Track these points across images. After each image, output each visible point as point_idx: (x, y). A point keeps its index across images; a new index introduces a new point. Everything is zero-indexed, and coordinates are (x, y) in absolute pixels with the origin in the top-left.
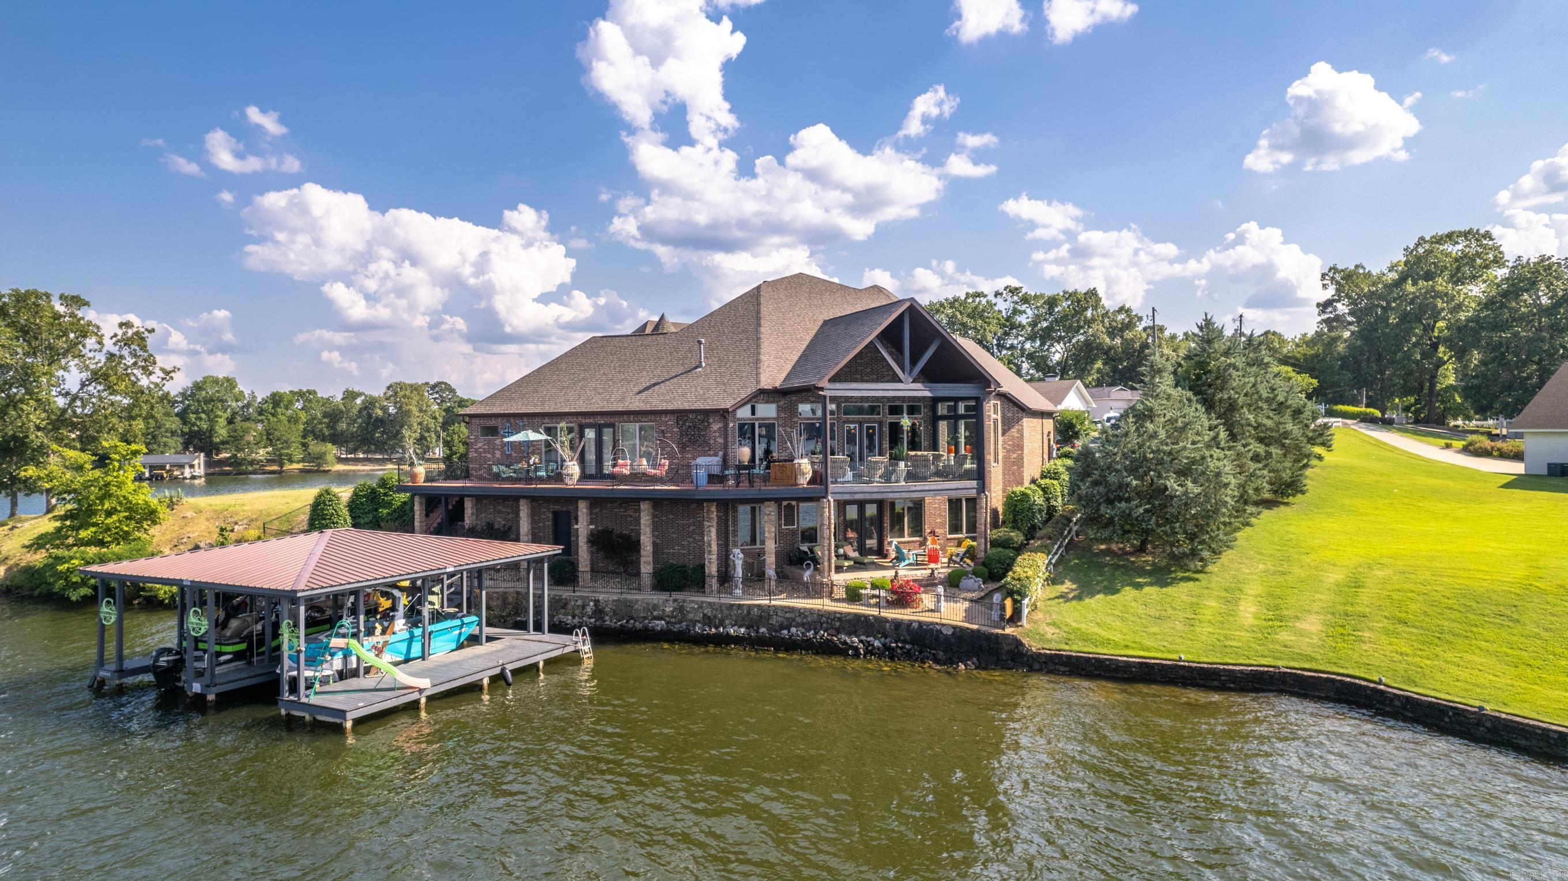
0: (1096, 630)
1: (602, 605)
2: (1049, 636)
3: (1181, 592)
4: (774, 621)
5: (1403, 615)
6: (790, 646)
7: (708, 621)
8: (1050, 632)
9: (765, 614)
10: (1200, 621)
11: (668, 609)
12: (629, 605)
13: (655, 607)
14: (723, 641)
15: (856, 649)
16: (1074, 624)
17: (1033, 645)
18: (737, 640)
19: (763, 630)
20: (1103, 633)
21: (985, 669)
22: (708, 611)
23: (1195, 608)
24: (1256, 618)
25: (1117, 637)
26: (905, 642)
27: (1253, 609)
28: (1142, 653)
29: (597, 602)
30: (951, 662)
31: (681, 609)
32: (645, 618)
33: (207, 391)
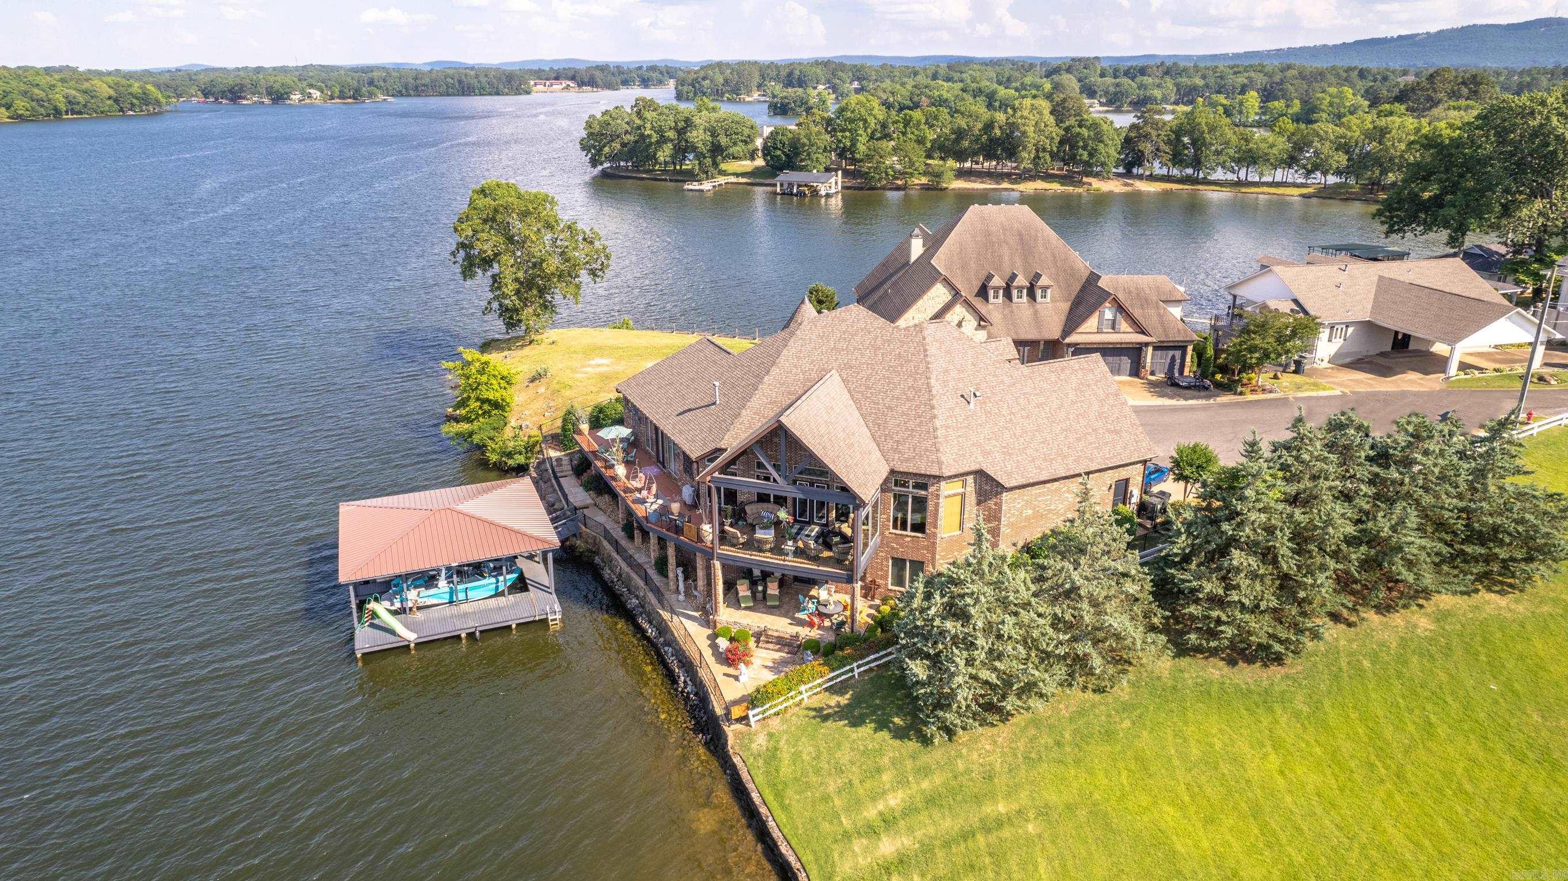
0: (786, 757)
1: (622, 571)
2: (754, 745)
3: (896, 750)
7: (649, 615)
8: (759, 742)
10: (849, 792)
11: (641, 594)
12: (630, 579)
13: (638, 588)
15: (679, 686)
16: (782, 743)
17: (732, 747)
18: (649, 639)
20: (785, 762)
21: (709, 749)
22: (651, 608)
23: (872, 774)
24: (880, 814)
25: (785, 770)
26: (699, 697)
27: (892, 803)
29: (621, 568)
31: (645, 598)
32: (633, 593)
33: (853, 112)
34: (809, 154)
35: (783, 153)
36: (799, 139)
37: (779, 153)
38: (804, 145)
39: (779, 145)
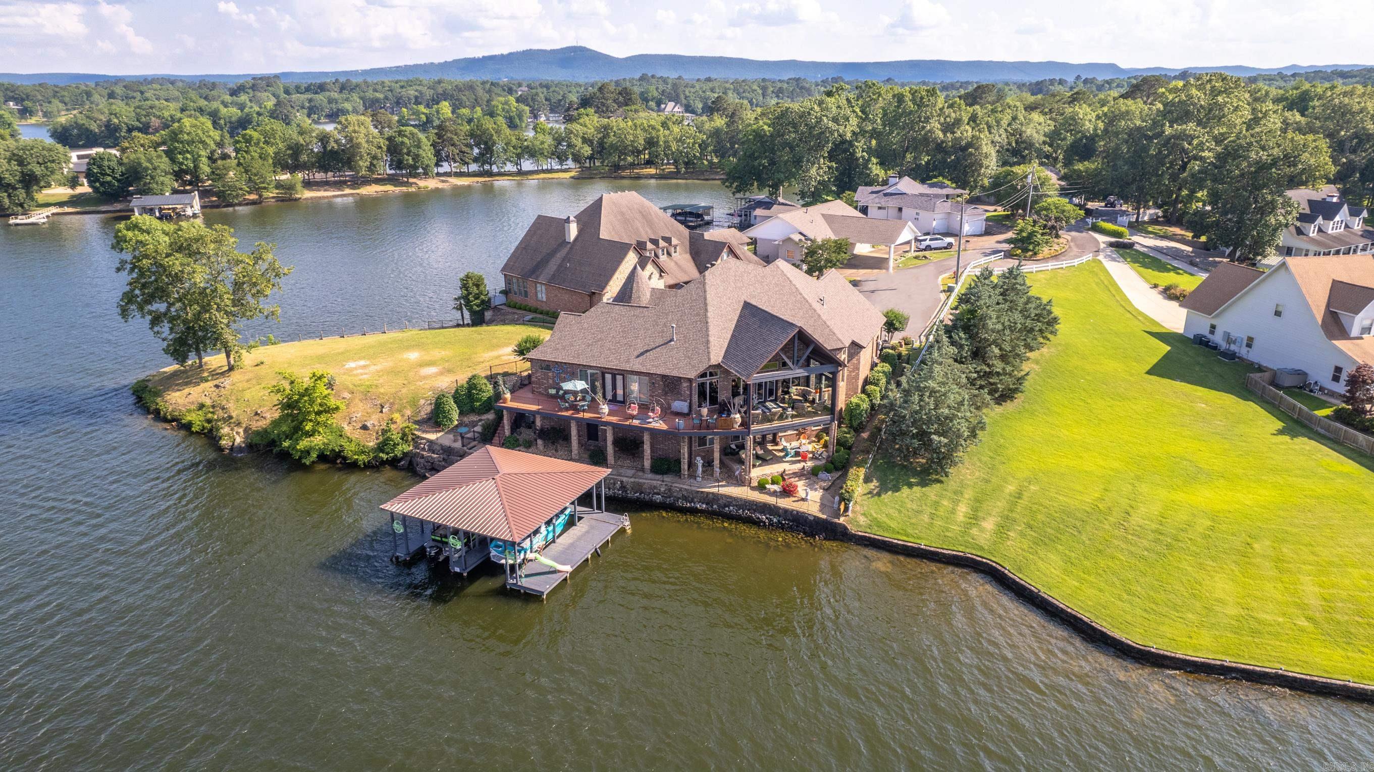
0: (885, 519)
1: (625, 484)
2: (861, 523)
3: (932, 491)
4: (721, 502)
5: (1032, 522)
6: (730, 517)
7: (685, 498)
8: (862, 520)
9: (716, 497)
10: (937, 517)
11: (662, 489)
12: (640, 485)
13: (655, 487)
14: (694, 511)
15: (764, 522)
16: (875, 515)
17: (852, 529)
18: (702, 511)
19: (715, 506)
20: (888, 522)
21: (829, 540)
22: (685, 493)
23: (936, 505)
24: (965, 517)
25: (893, 524)
26: (789, 520)
27: (964, 510)
28: (905, 538)
29: (622, 482)
30: (813, 536)
31: (670, 490)
32: (650, 493)
33: (188, 134)
34: (152, 178)
35: (114, 178)
36: (140, 164)
37: (109, 179)
38: (147, 169)
39: (108, 171)
